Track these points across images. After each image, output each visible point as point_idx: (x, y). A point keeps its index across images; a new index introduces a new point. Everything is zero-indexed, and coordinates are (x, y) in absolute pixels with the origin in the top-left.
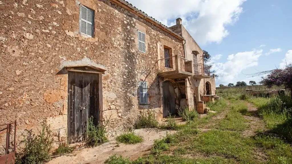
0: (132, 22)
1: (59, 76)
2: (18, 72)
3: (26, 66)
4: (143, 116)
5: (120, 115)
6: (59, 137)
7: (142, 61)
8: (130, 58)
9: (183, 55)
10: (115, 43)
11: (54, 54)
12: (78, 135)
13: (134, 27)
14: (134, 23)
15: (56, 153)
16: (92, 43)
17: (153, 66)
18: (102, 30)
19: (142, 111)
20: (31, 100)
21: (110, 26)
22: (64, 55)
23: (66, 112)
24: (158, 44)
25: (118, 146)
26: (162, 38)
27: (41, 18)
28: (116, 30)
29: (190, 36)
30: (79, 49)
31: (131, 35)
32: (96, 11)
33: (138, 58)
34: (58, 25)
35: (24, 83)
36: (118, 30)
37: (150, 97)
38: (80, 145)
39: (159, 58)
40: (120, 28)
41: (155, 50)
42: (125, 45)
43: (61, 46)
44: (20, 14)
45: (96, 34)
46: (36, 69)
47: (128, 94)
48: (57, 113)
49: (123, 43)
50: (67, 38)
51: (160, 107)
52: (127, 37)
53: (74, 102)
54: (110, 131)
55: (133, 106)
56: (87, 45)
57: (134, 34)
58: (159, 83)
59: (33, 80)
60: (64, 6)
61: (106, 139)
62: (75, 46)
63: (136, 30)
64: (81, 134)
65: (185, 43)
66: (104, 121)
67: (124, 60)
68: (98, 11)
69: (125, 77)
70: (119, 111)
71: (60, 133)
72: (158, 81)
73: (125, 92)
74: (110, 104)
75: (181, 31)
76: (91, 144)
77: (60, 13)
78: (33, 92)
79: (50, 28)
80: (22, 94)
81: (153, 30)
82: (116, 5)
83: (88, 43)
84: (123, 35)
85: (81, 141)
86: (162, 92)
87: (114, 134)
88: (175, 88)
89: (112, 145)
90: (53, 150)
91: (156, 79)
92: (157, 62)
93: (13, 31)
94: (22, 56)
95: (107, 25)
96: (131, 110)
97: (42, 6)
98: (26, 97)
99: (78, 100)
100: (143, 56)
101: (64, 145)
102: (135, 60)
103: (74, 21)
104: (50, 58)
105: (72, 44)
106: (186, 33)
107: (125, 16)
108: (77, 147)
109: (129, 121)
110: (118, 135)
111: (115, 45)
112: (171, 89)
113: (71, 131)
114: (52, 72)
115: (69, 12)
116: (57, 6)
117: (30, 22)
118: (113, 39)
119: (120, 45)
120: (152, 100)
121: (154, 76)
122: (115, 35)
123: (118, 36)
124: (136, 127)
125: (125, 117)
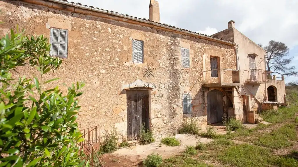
0: (176, 42)
1: (121, 95)
2: (99, 95)
3: (102, 91)
4: (186, 124)
5: (165, 122)
6: (122, 136)
7: (186, 75)
8: (174, 74)
9: (235, 61)
10: (161, 64)
11: (117, 81)
12: (134, 135)
13: (178, 46)
14: (178, 42)
15: (121, 146)
16: (142, 68)
17: (197, 78)
18: (149, 55)
19: (186, 119)
20: (106, 112)
21: (157, 51)
22: (123, 80)
23: (126, 119)
24: (204, 56)
25: (160, 146)
26: (208, 49)
27: (109, 57)
28: (161, 53)
29: (246, 38)
30: (133, 74)
31: (175, 53)
32: (145, 41)
33: (182, 73)
34: (119, 60)
35: (102, 102)
36: (163, 52)
37: (194, 107)
38: (136, 143)
39: (204, 69)
40: (165, 50)
41: (200, 62)
42: (169, 64)
43: (121, 74)
44: (97, 58)
45: (145, 60)
46: (107, 92)
47: (172, 105)
48: (120, 121)
49: (168, 62)
50: (125, 68)
51: (204, 115)
52: (172, 56)
53: (131, 112)
54: (157, 134)
55: (177, 115)
56: (139, 70)
57: (178, 52)
58: (203, 93)
59: (106, 99)
60: (122, 44)
61: (153, 140)
62: (130, 72)
63: (180, 48)
64: (136, 135)
65: (237, 49)
66: (152, 126)
67: (169, 77)
68: (146, 41)
69: (169, 91)
70: (164, 119)
71: (123, 133)
72: (203, 91)
73: (170, 104)
74: (157, 114)
75: (233, 36)
76: (143, 142)
77: (119, 50)
78: (106, 107)
79: (114, 63)
80: (101, 109)
81: (197, 44)
82: (161, 31)
83: (139, 68)
84: (168, 56)
85: (136, 139)
86: (206, 101)
87: (160, 136)
88: (223, 96)
89: (157, 145)
90: (119, 144)
91: (200, 90)
92: (202, 74)
93: (95, 70)
94: (100, 85)
95: (154, 50)
96: (175, 118)
97: (109, 49)
98: (103, 110)
99: (134, 111)
100: (187, 71)
101: (125, 141)
102: (179, 75)
103: (129, 54)
104: (115, 84)
105: (128, 72)
106: (240, 36)
107: (169, 38)
108: (134, 144)
109: (173, 127)
110: (163, 138)
111: (161, 65)
112: (218, 97)
113: (130, 133)
114: (116, 93)
115: (125, 48)
116: (117, 46)
117: (103, 62)
118: (159, 61)
119: (165, 65)
120: (195, 109)
121: (198, 87)
122: (161, 57)
123: (163, 57)
124: (180, 132)
125: (170, 124)
